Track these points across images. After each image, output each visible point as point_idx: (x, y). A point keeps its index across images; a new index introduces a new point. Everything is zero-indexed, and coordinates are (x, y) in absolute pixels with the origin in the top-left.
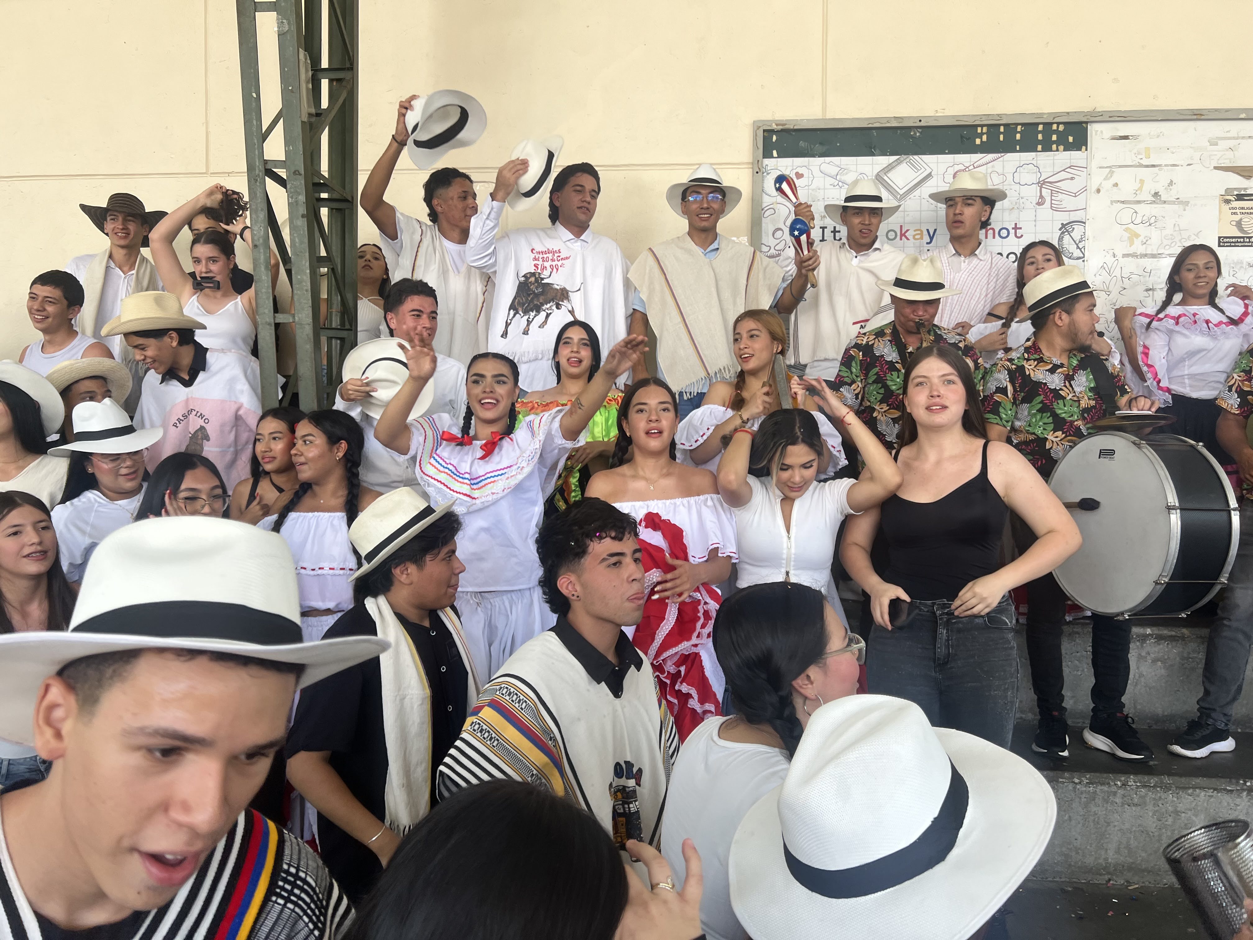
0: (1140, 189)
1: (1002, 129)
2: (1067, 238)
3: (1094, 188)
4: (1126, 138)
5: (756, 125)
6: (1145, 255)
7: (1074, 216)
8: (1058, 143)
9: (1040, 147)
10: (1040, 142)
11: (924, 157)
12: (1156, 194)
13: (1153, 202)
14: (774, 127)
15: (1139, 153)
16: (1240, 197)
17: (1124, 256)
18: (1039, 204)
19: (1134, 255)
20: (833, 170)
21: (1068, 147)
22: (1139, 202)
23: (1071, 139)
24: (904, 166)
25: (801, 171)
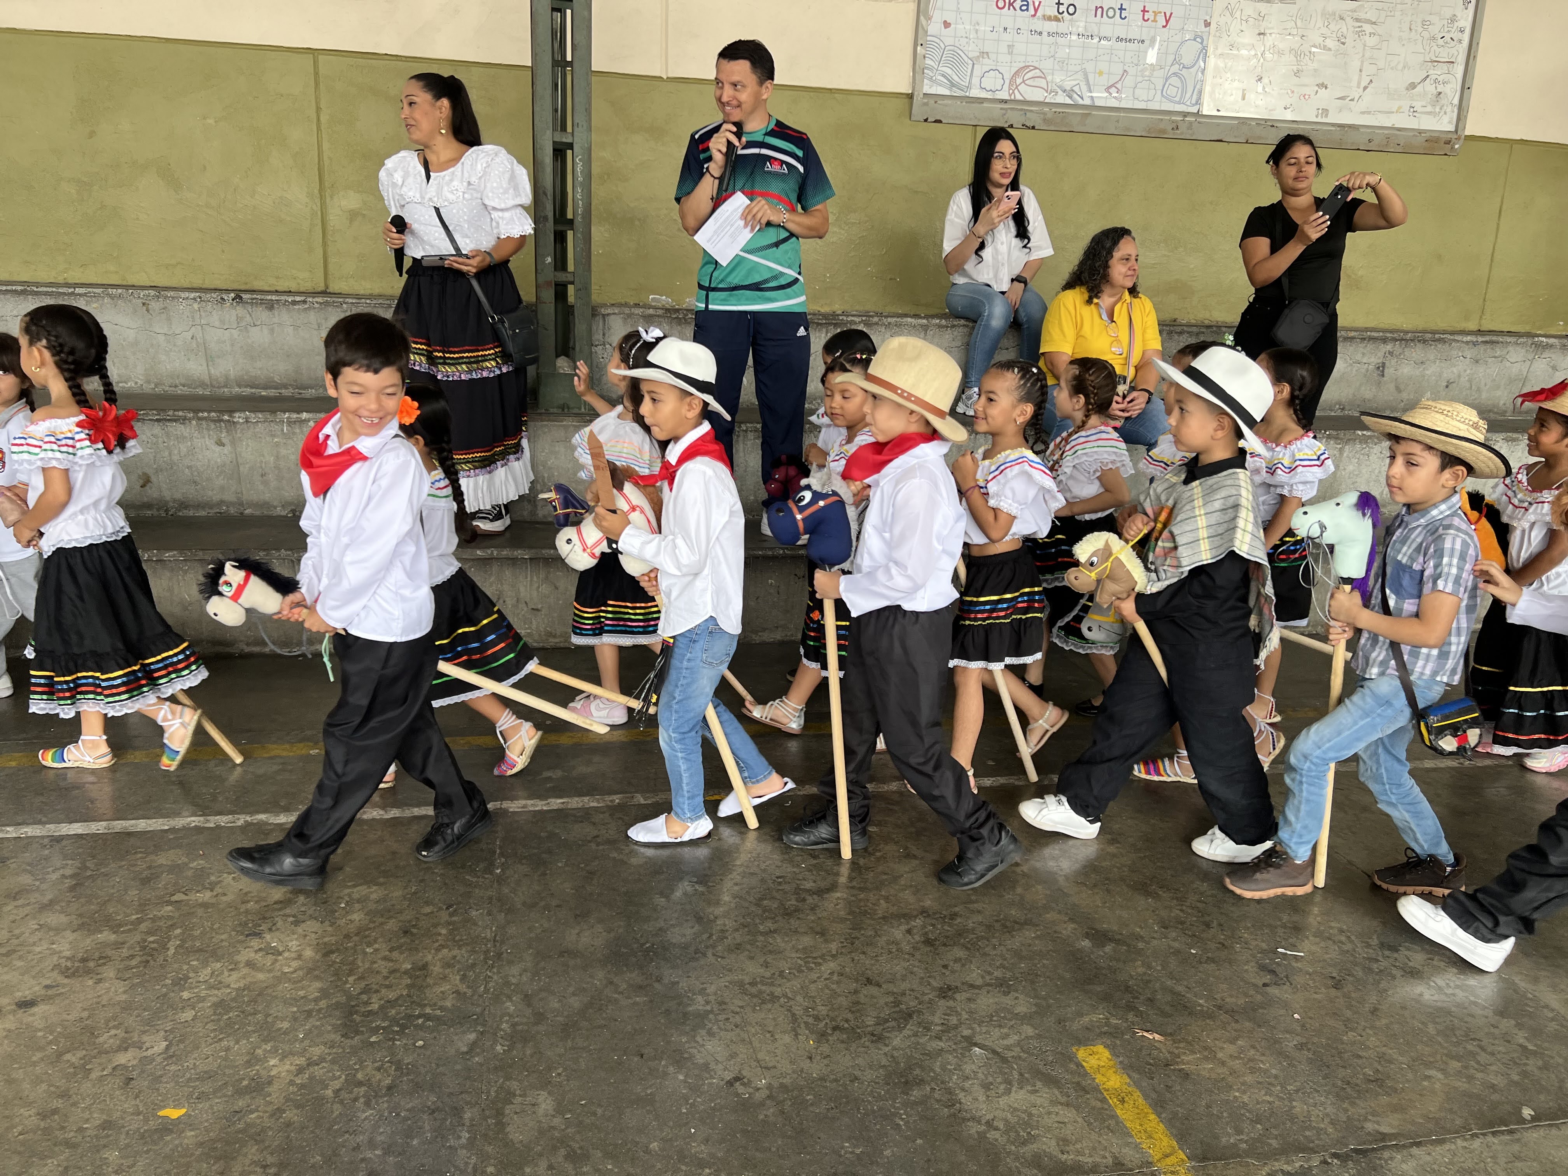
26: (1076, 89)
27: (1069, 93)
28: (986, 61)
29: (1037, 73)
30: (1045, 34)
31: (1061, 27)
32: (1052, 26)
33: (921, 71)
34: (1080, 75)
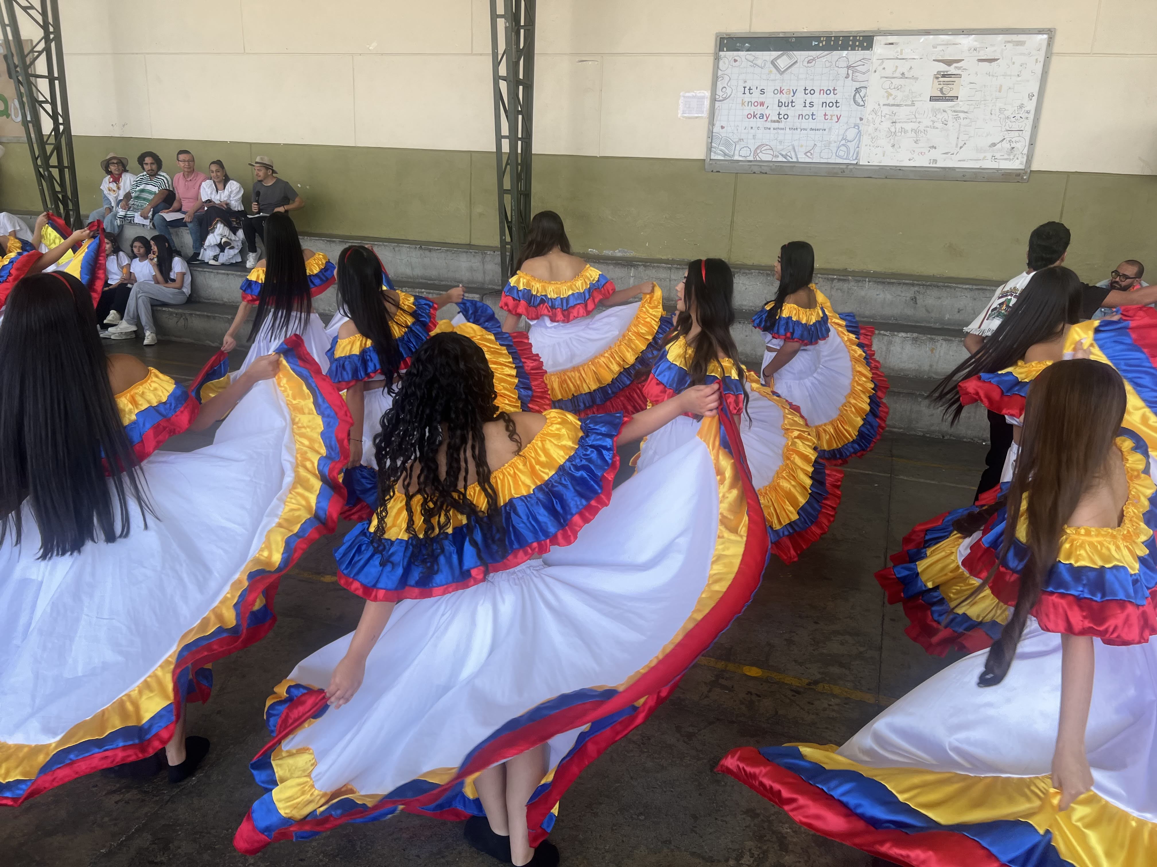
0: (896, 71)
1: (833, 38)
2: (858, 95)
3: (873, 70)
4: (892, 44)
5: (717, 35)
6: (893, 105)
7: (863, 84)
8: (858, 46)
9: (850, 48)
10: (850, 46)
11: (795, 52)
12: (903, 74)
13: (901, 78)
14: (725, 36)
15: (897, 52)
16: (944, 76)
17: (884, 105)
18: (846, 78)
19: (888, 105)
20: (751, 58)
21: (864, 49)
22: (894, 78)
23: (865, 44)
24: (785, 57)
25: (736, 58)
26: (789, 154)
27: (784, 156)
28: (742, 143)
29: (768, 147)
30: (772, 129)
31: (781, 125)
32: (776, 125)
33: (710, 149)
34: (791, 147)
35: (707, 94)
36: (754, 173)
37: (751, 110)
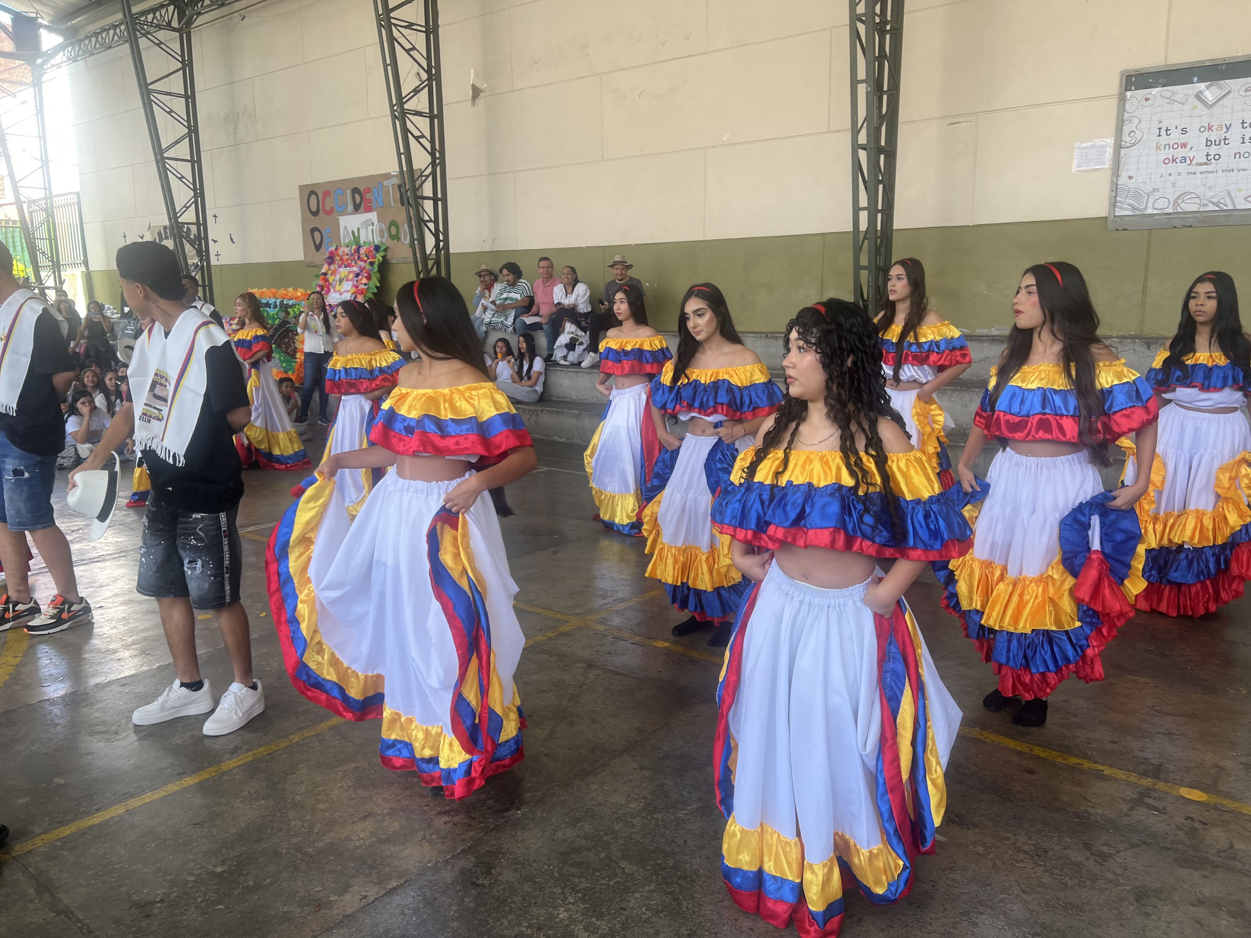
11: (1227, 81)
14: (1133, 73)
20: (1168, 94)
24: (1214, 87)
25: (1148, 96)
26: (1222, 201)
27: (1216, 204)
28: (1157, 193)
29: (1193, 195)
31: (1210, 168)
32: (1204, 168)
33: (1113, 204)
34: (1224, 193)
35: (1111, 141)
36: (1175, 227)
37: (1170, 153)
